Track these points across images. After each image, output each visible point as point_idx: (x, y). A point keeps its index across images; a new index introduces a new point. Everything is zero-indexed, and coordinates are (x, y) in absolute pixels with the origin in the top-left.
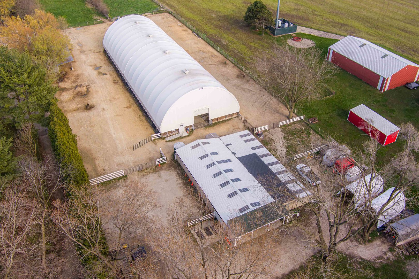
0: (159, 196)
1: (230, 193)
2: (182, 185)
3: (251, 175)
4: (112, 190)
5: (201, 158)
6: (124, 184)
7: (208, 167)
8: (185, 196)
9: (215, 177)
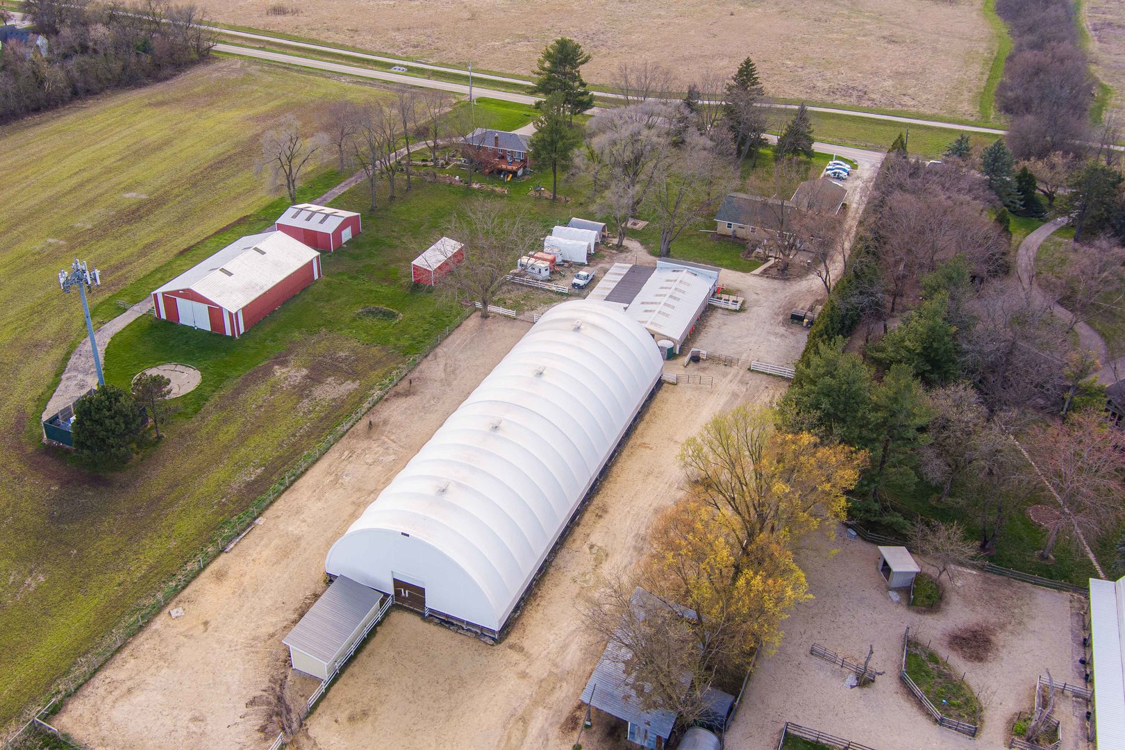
0: (736, 339)
2: (702, 334)
8: (712, 327)
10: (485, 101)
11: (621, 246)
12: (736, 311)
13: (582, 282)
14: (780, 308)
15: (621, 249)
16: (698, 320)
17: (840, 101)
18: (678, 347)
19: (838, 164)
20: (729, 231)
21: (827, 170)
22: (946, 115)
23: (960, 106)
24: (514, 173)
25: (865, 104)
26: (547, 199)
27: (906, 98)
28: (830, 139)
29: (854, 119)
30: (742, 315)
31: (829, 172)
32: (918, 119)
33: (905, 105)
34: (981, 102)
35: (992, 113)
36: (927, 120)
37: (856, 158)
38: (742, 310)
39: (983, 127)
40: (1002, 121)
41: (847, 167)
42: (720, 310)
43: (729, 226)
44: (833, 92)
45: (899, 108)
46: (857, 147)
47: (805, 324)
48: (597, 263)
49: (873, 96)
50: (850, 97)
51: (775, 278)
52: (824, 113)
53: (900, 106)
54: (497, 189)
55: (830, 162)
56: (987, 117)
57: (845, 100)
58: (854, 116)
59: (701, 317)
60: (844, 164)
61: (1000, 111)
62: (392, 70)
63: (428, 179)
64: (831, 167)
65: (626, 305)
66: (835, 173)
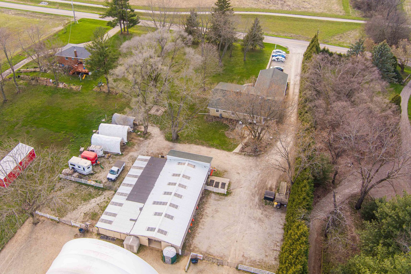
0: (225, 229)
1: (183, 189)
2: (200, 226)
3: (155, 185)
4: (259, 262)
5: (172, 218)
6: (244, 260)
7: (176, 207)
8: (207, 216)
9: (182, 196)
10: (84, 20)
11: (147, 133)
12: (224, 195)
13: (113, 177)
14: (255, 187)
15: (147, 135)
16: (197, 209)
17: (273, 8)
18: (180, 251)
19: (278, 52)
20: (218, 114)
21: (273, 56)
22: (328, 13)
23: (333, 7)
24: (87, 74)
25: (286, 8)
26: (104, 92)
27: (306, 4)
28: (271, 33)
29: (281, 18)
30: (229, 198)
31: (274, 58)
32: (314, 16)
33: (306, 8)
34: (343, 4)
35: (350, 10)
36: (319, 16)
37: (287, 46)
38: (228, 193)
39: (349, 19)
40: (357, 14)
41: (284, 53)
42: (213, 195)
43: (217, 111)
44: (268, 2)
45: (303, 10)
46: (286, 37)
47: (275, 206)
48: (128, 152)
49: (289, 3)
50: (278, 4)
51: (250, 155)
52: (265, 16)
53: (304, 9)
54: (74, 87)
55: (274, 51)
56: (348, 12)
57: (275, 7)
58: (281, 17)
59: (199, 205)
60: (282, 51)
61: (354, 8)
62: (41, 4)
63: (33, 82)
64: (274, 54)
65: (141, 205)
66: (277, 59)
